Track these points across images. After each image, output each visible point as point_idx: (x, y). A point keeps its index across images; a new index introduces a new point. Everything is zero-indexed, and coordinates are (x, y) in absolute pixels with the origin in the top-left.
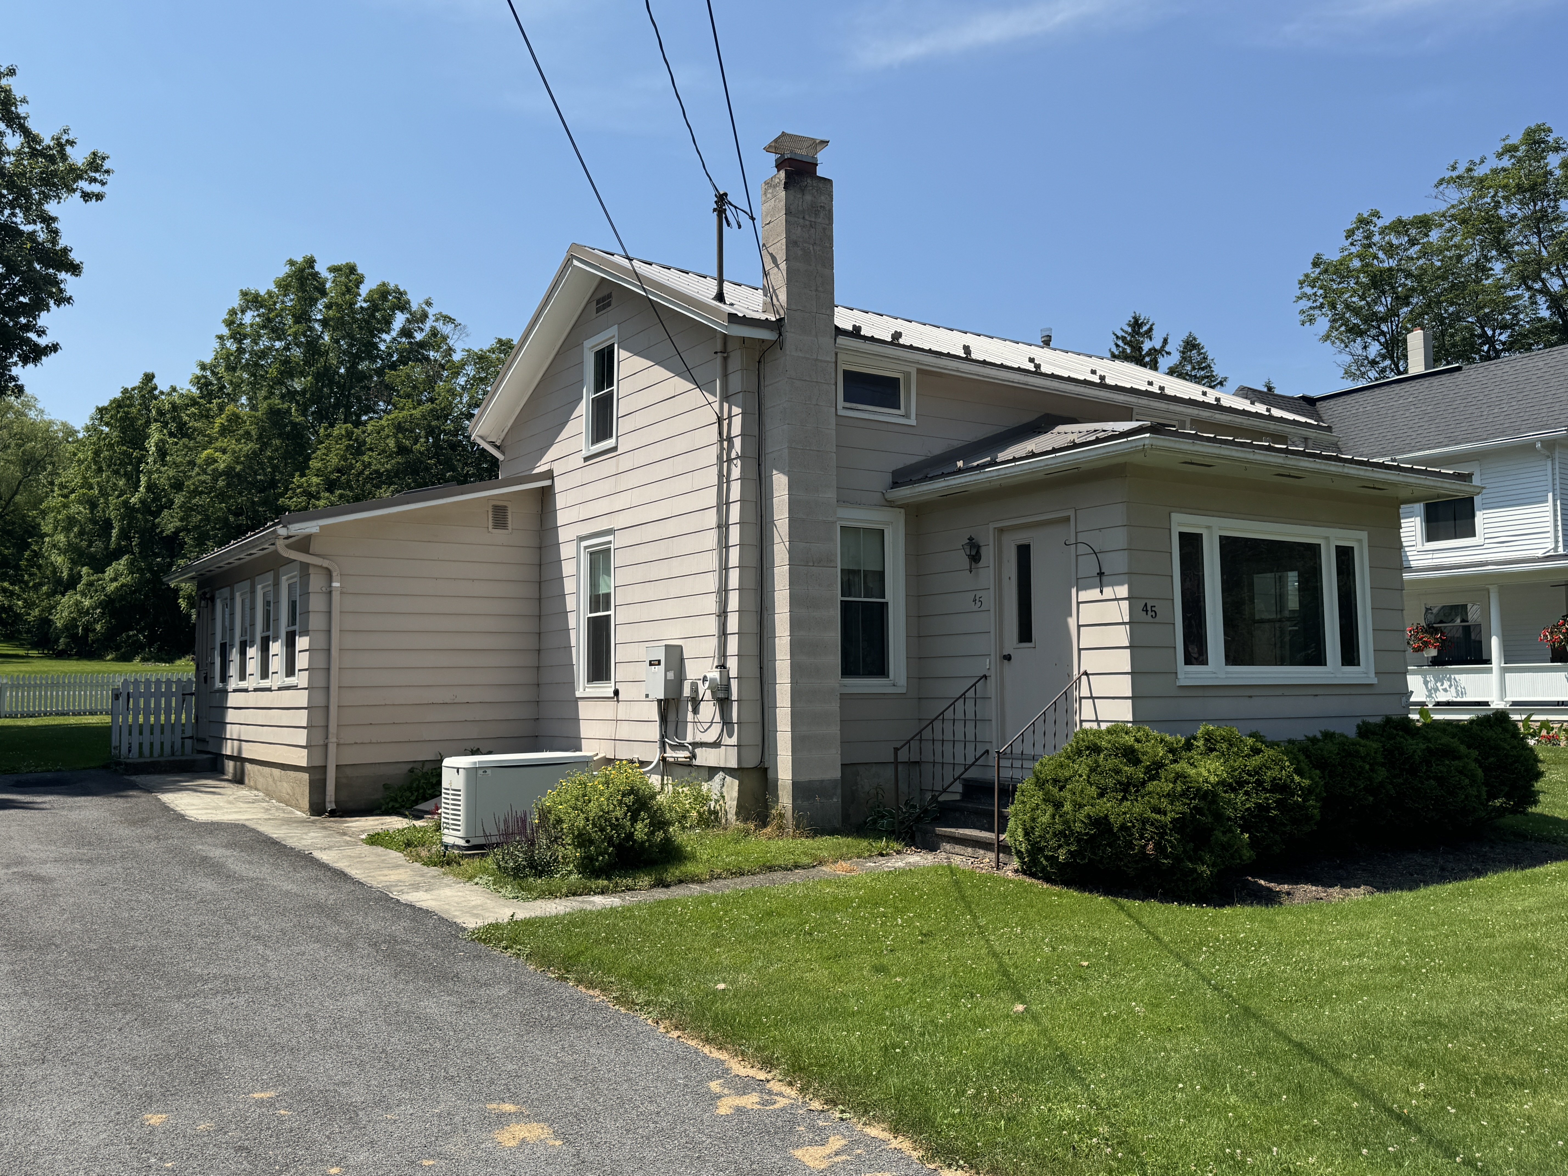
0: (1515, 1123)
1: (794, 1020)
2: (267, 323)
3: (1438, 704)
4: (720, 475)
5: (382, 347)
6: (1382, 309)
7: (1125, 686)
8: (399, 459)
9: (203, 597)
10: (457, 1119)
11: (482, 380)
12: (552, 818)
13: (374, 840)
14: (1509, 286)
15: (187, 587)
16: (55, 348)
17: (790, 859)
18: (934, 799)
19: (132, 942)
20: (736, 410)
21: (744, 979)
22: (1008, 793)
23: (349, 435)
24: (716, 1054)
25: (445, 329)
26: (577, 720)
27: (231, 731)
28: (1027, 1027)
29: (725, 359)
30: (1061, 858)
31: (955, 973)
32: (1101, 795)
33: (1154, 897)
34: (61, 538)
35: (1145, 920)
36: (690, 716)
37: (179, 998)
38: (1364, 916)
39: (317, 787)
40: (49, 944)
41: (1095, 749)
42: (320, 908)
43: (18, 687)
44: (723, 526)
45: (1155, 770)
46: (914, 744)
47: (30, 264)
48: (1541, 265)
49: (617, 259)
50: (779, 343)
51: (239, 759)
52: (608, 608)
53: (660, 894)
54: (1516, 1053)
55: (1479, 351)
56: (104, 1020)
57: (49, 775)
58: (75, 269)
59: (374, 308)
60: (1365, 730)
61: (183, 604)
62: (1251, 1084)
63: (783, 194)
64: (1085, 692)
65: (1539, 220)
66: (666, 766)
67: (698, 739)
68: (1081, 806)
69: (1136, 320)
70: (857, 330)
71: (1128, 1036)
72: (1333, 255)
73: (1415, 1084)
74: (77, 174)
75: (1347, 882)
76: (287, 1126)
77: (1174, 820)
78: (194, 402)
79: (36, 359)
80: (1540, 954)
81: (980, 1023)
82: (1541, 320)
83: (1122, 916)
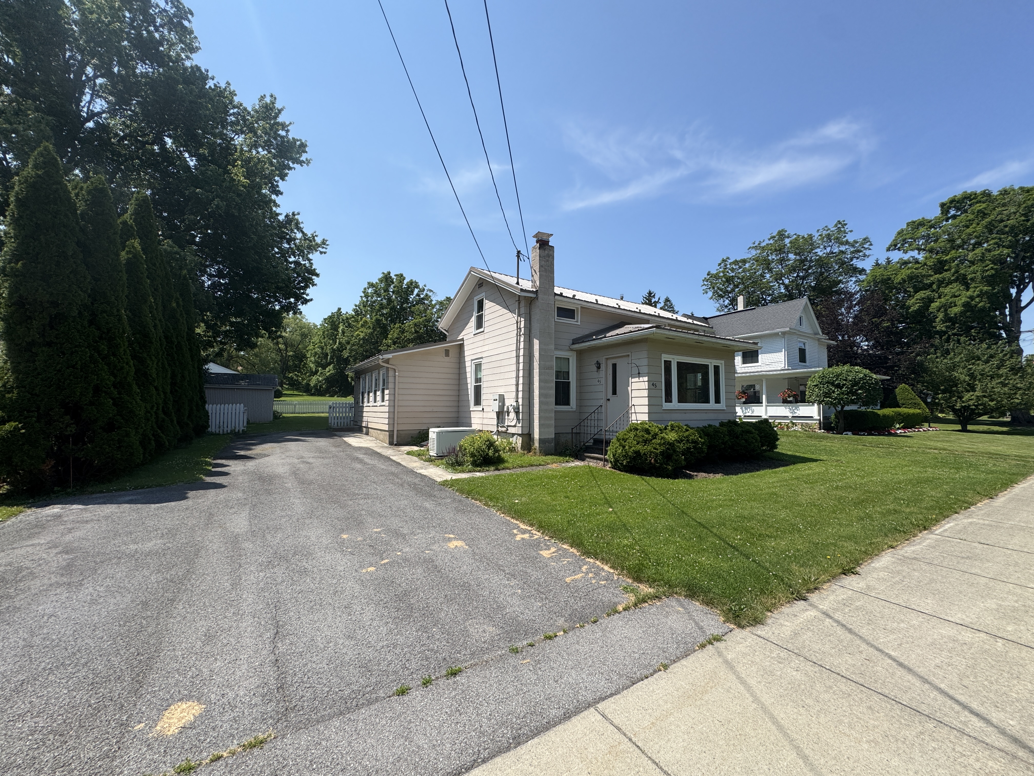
0: (769, 549)
1: (540, 512)
2: (376, 292)
3: (745, 416)
4: (517, 340)
5: (411, 299)
6: (729, 289)
7: (646, 409)
8: (415, 335)
9: (356, 377)
10: (436, 539)
11: (441, 310)
12: (463, 448)
13: (409, 453)
14: (772, 282)
15: (351, 374)
16: (311, 300)
17: (538, 463)
18: (584, 444)
19: (336, 483)
20: (522, 319)
21: (523, 499)
22: (608, 443)
23: (400, 327)
24: (515, 522)
25: (430, 294)
26: (471, 418)
27: (365, 419)
28: (613, 516)
29: (519, 303)
30: (624, 464)
31: (590, 499)
32: (638, 444)
33: (653, 476)
34: (313, 359)
35: (651, 483)
36: (506, 417)
37: (351, 500)
38: (720, 483)
39: (391, 436)
40: (311, 483)
41: (637, 429)
42: (393, 474)
43: (300, 404)
44: (518, 357)
45: (655, 436)
46: (578, 427)
47: (304, 274)
48: (782, 275)
49: (485, 271)
50: (537, 298)
51: (367, 427)
52: (481, 382)
53: (497, 473)
54: (769, 527)
55: (761, 303)
56: (329, 506)
57: (310, 431)
58: (317, 275)
59: (409, 287)
60: (722, 424)
61: (350, 379)
62: (684, 535)
63: (538, 251)
64: (633, 411)
65: (782, 260)
66: (498, 433)
67: (510, 424)
68: (631, 447)
69: (650, 292)
70: (561, 294)
71: (645, 519)
72: (714, 272)
73: (737, 536)
74: (318, 245)
75: (715, 472)
76: (384, 539)
77: (660, 452)
78: (353, 317)
79: (306, 303)
80: (777, 496)
81: (598, 514)
82: (782, 293)
83: (643, 482)
